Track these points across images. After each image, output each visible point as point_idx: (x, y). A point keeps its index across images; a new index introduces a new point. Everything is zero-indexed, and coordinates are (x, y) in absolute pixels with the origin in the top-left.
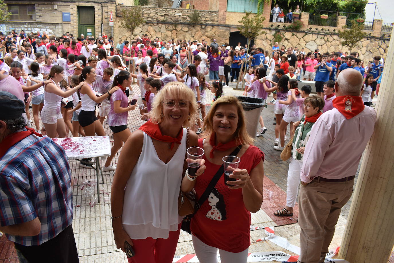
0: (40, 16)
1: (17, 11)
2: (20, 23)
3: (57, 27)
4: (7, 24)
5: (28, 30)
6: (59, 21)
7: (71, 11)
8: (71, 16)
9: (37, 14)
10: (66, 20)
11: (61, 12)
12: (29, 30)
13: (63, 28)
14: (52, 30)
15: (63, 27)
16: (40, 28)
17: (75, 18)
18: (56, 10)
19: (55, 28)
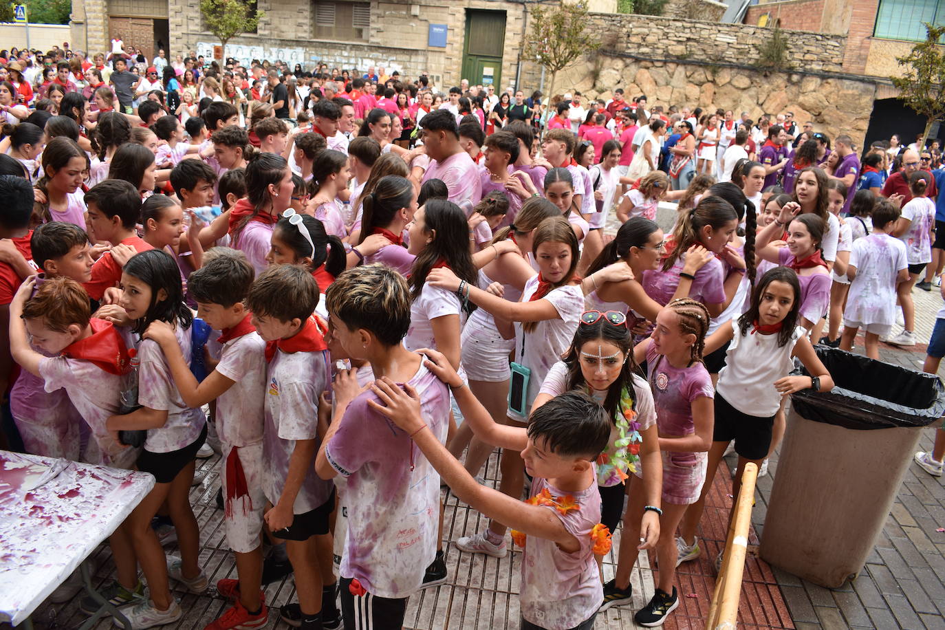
0: (379, 31)
1: (330, 16)
2: (333, 46)
3: (414, 58)
4: (306, 46)
5: (348, 63)
6: (420, 44)
7: (450, 21)
8: (449, 33)
9: (372, 25)
10: (436, 43)
11: (426, 24)
12: (351, 64)
13: (426, 63)
14: (401, 66)
15: (427, 59)
16: (376, 60)
17: (456, 39)
18: (415, 16)
19: (410, 61)
